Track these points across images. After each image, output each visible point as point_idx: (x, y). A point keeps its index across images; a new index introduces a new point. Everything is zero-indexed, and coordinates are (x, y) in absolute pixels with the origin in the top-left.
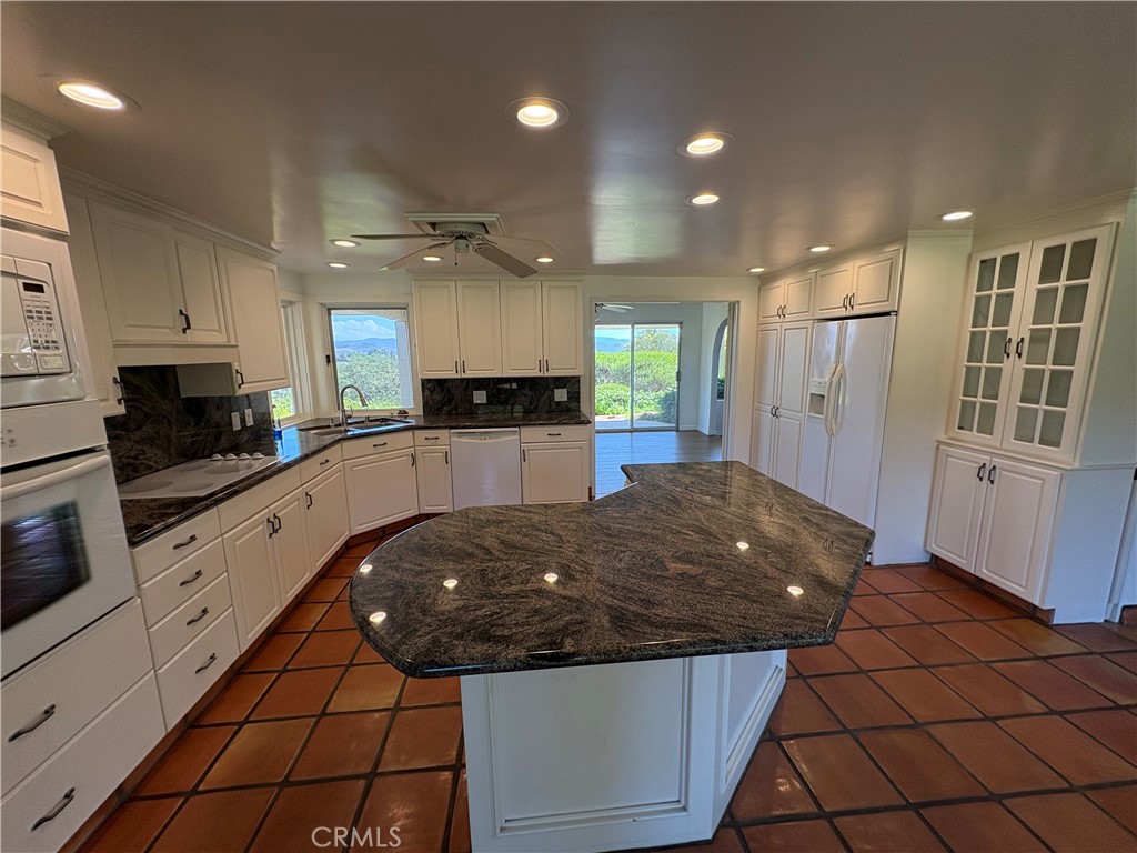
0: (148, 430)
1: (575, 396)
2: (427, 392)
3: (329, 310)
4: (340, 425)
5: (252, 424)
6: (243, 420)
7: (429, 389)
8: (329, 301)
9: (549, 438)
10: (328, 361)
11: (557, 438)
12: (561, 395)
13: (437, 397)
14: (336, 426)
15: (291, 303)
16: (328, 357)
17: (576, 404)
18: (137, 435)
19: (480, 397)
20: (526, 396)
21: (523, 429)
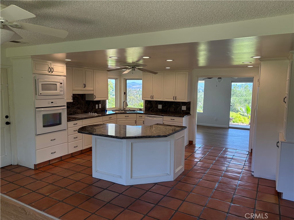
0: (79, 106)
1: (189, 109)
2: (146, 104)
3: (126, 80)
4: (122, 111)
5: (101, 108)
6: (99, 107)
7: (147, 103)
8: (126, 78)
9: (171, 120)
10: (125, 94)
11: (173, 121)
12: (184, 108)
13: (149, 106)
14: (121, 111)
15: (117, 79)
16: (125, 93)
17: (189, 111)
18: (76, 107)
19: (160, 107)
20: (173, 107)
21: (164, 117)
